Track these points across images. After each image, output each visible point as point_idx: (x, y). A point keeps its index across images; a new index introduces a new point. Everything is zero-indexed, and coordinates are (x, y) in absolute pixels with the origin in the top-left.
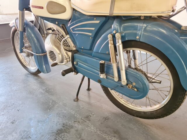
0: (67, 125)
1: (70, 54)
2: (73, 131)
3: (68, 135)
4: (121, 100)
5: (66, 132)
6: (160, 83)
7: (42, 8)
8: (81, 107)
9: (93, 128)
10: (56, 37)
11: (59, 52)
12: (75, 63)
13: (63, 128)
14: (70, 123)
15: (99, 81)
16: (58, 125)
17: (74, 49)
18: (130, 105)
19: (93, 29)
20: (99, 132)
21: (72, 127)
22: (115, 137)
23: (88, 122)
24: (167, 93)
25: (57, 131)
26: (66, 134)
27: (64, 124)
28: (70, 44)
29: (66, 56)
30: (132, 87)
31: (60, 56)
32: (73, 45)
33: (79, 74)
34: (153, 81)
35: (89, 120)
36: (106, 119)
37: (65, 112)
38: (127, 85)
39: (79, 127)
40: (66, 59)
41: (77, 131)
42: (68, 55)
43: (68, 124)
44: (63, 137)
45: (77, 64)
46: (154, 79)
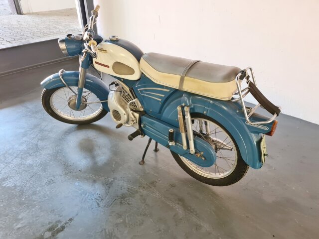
0: (131, 190)
1: (137, 115)
2: (137, 196)
3: (133, 199)
4: (191, 166)
5: (131, 197)
6: (231, 150)
7: (108, 67)
8: (147, 171)
9: (158, 194)
10: (121, 94)
11: (124, 112)
12: (142, 126)
13: (128, 193)
14: (135, 188)
15: (168, 146)
16: (123, 189)
17: (142, 109)
18: (200, 172)
19: (163, 96)
20: (163, 199)
21: (137, 192)
22: (178, 204)
23: (153, 188)
24: (233, 163)
25: (122, 195)
26: (131, 198)
27: (128, 189)
28: (136, 104)
29: (133, 117)
30: (201, 156)
31: (126, 116)
32: (140, 105)
33: (146, 136)
34: (225, 147)
35: (155, 186)
36: (173, 186)
37: (130, 175)
38: (196, 153)
39: (144, 192)
40: (133, 121)
41: (142, 196)
42: (135, 117)
43: (133, 189)
44: (128, 201)
45: (145, 127)
46: (225, 145)
